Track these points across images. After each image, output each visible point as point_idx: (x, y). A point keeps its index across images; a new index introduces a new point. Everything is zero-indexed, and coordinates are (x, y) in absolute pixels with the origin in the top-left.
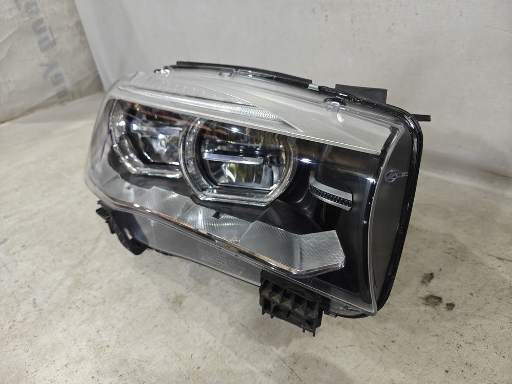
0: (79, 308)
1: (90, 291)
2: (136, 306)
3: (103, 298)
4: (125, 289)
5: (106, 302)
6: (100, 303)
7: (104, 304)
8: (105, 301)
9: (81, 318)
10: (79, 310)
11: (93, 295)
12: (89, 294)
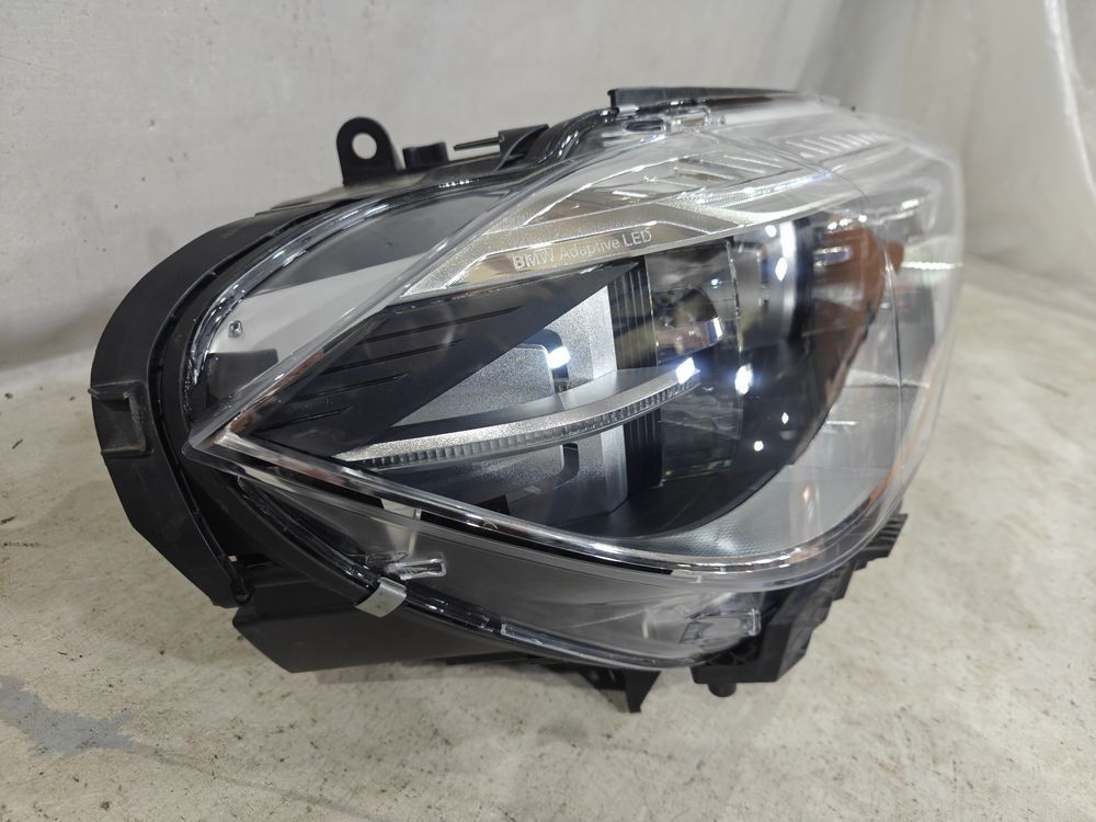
0: (954, 763)
1: (906, 762)
2: (871, 641)
3: (899, 717)
4: (849, 677)
5: (902, 704)
6: (914, 718)
7: (910, 706)
8: (903, 709)
9: (968, 742)
10: (958, 761)
11: (908, 747)
12: (913, 759)
